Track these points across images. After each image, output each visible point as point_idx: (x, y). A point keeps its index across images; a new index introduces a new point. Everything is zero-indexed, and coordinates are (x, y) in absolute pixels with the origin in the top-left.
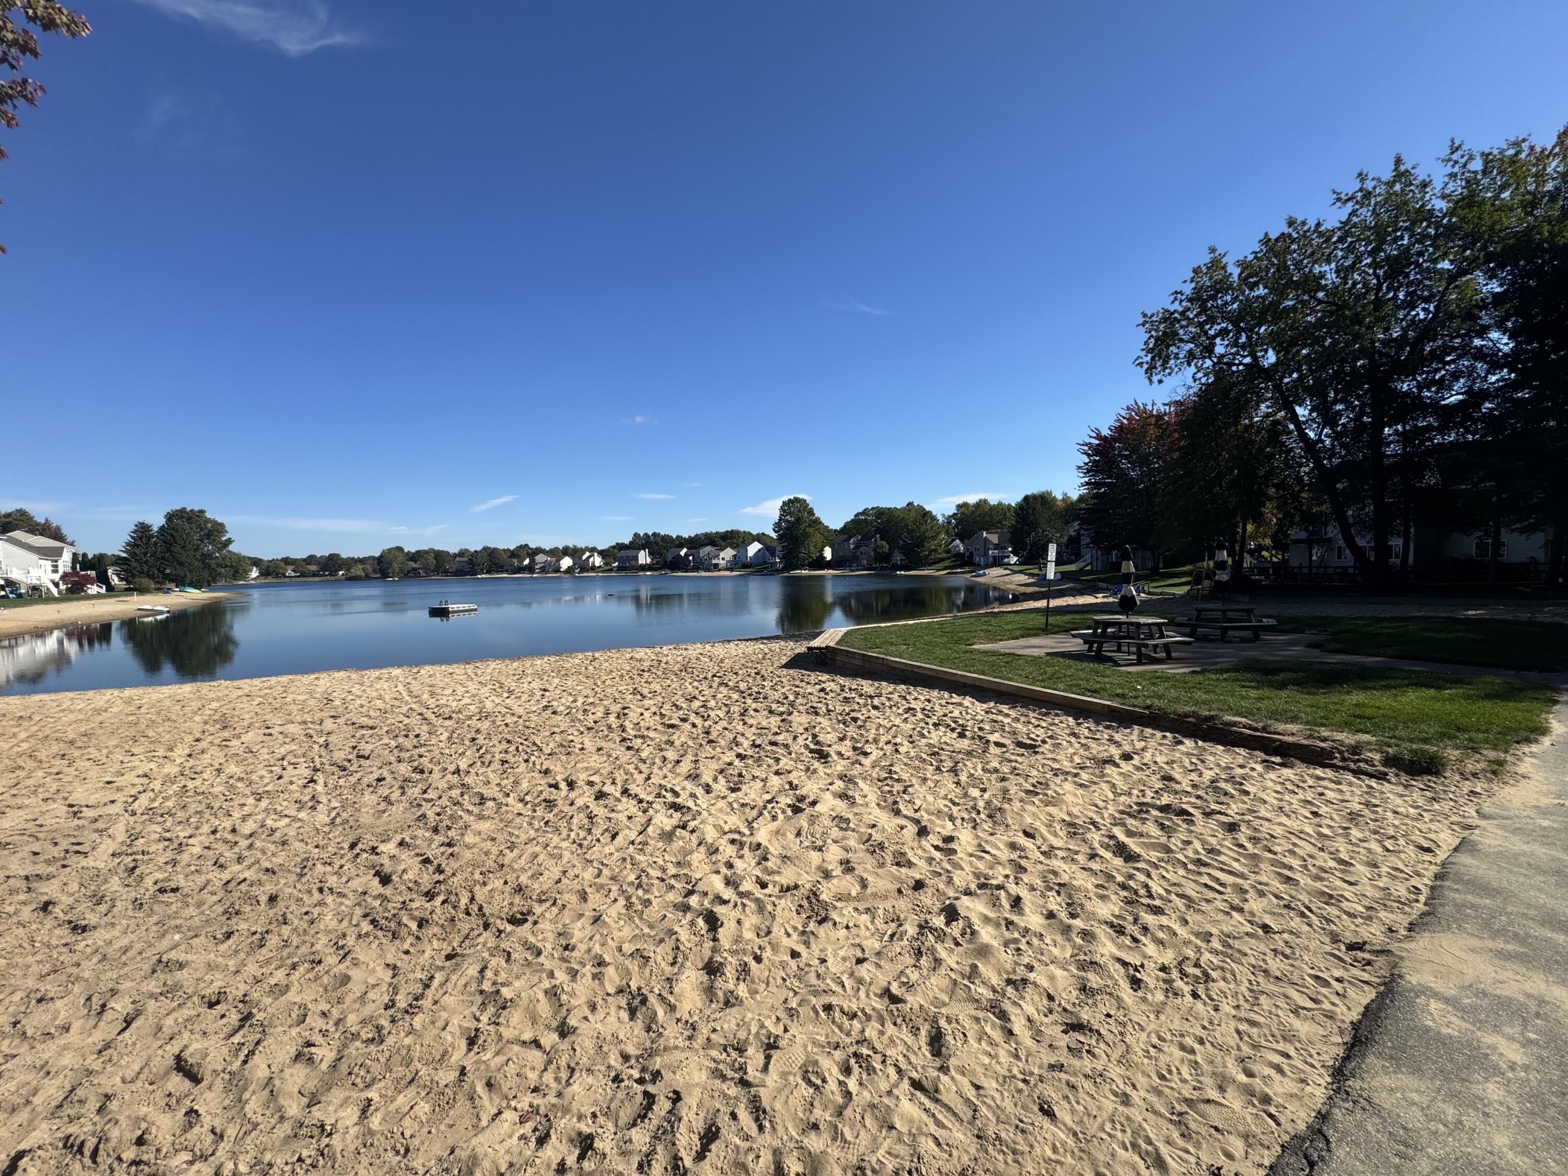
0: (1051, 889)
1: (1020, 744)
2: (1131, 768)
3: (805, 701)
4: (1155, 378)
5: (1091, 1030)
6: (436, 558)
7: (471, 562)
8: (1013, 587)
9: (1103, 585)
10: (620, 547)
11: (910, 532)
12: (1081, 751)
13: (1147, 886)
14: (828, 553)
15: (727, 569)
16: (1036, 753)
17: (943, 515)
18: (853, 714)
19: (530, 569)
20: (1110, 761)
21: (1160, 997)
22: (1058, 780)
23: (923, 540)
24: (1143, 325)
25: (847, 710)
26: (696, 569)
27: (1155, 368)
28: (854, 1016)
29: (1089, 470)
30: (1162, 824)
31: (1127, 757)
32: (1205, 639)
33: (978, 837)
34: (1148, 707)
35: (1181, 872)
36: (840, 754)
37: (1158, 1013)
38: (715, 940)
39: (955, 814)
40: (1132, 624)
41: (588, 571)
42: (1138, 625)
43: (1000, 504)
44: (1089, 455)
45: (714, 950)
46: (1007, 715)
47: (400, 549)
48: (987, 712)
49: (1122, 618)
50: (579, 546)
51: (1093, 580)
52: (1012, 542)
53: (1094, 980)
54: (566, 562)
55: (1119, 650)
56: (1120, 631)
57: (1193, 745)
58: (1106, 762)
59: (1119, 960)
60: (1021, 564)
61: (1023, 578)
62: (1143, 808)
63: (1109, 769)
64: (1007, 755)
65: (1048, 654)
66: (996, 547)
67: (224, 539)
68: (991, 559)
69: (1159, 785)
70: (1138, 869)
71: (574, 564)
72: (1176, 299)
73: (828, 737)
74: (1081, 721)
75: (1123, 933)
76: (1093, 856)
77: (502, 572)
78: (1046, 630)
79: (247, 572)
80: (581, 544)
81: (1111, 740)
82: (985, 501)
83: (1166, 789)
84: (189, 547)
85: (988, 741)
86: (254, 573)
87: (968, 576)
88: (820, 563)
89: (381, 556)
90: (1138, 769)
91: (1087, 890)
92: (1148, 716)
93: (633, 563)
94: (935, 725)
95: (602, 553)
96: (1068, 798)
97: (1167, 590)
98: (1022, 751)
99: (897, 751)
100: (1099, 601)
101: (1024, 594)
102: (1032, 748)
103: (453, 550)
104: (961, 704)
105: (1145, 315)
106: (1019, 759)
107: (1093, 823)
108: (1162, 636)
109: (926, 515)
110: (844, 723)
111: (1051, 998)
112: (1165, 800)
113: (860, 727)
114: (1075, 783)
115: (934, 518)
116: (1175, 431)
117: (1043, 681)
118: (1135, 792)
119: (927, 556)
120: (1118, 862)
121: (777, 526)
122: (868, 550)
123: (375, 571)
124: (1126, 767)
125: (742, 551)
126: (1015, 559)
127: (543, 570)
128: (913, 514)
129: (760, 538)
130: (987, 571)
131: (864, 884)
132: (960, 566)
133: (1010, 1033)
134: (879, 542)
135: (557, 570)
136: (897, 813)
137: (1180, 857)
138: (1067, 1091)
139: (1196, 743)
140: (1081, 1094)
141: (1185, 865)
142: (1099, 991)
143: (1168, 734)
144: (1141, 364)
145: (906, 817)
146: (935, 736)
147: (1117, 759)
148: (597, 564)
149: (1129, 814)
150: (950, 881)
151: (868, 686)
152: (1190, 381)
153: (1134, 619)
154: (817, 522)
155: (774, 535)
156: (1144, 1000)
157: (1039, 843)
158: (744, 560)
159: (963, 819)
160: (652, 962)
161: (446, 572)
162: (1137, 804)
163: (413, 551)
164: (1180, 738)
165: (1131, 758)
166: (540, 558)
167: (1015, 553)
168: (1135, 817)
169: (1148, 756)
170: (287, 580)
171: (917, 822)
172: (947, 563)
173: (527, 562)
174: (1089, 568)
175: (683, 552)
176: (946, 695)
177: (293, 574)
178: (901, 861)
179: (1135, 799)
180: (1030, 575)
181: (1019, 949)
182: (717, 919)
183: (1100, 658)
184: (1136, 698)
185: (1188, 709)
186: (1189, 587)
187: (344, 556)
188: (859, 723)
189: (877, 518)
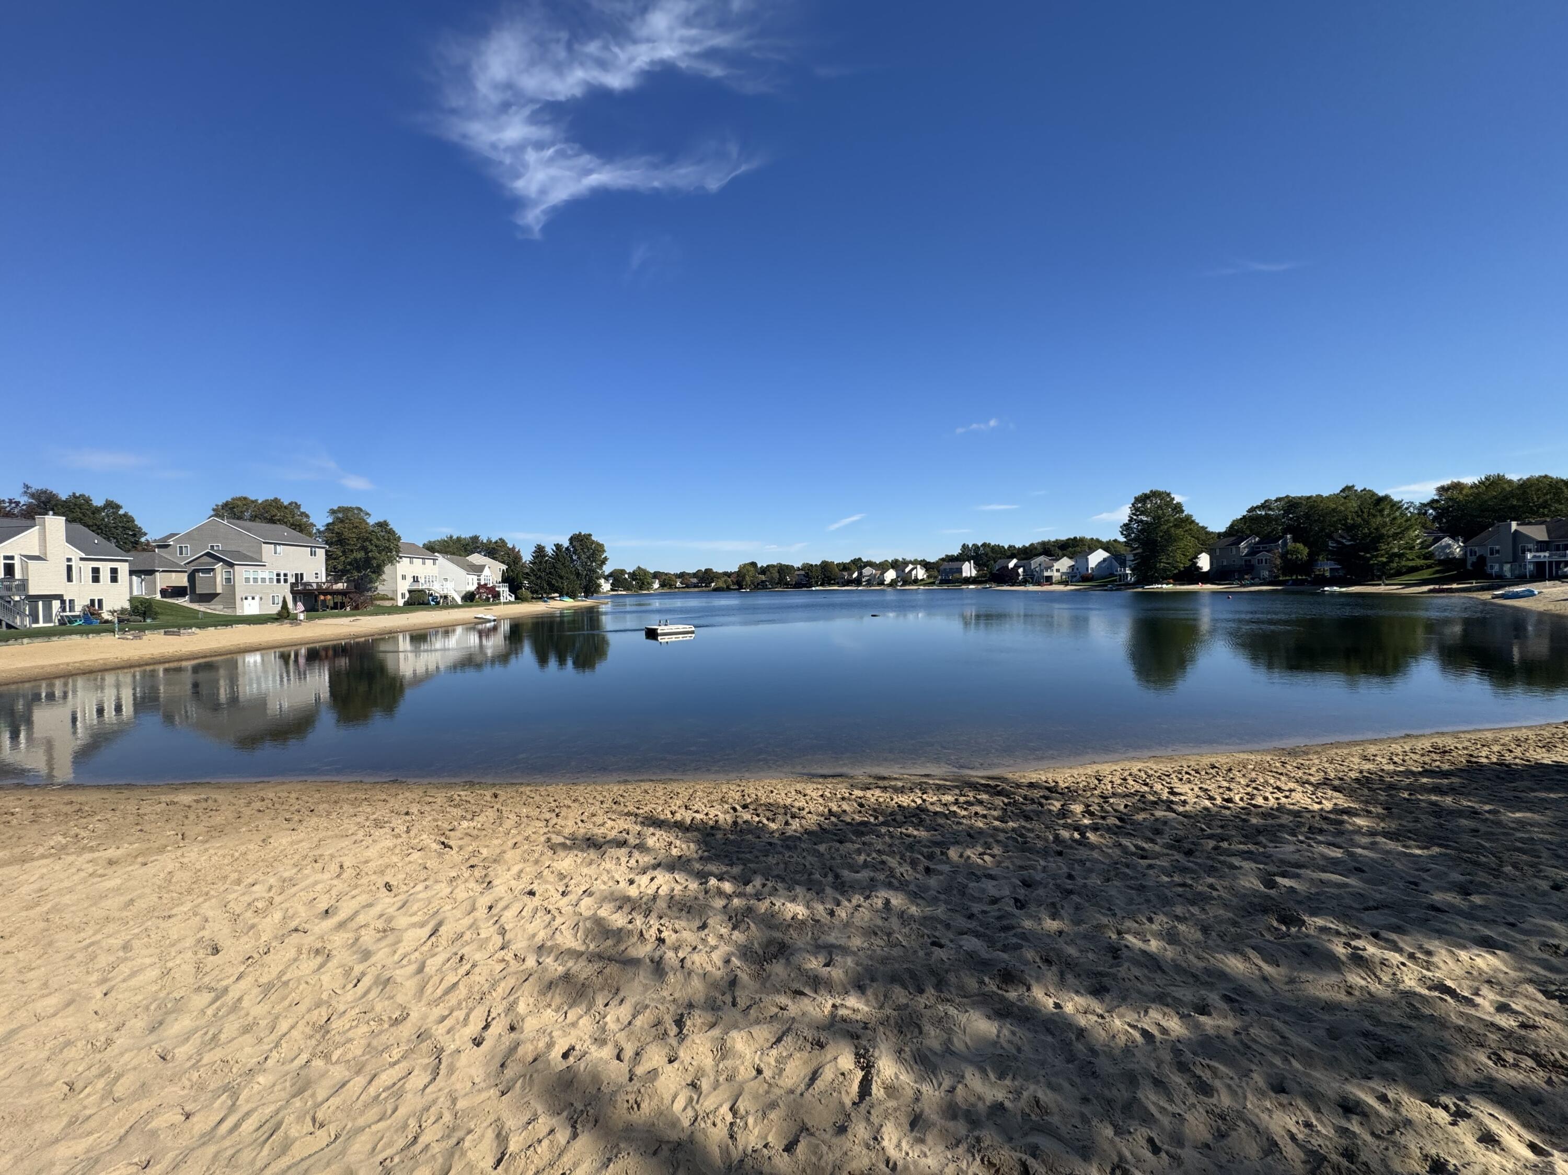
6: (781, 572)
7: (807, 575)
10: (947, 559)
11: (1349, 529)
14: (1204, 562)
19: (858, 582)
23: (1376, 539)
26: (1024, 582)
41: (910, 584)
50: (904, 559)
54: (890, 575)
66: (1543, 547)
68: (1531, 567)
71: (898, 577)
77: (833, 585)
87: (1483, 595)
88: (1193, 575)
93: (957, 575)
95: (928, 566)
109: (1380, 502)
115: (1396, 507)
119: (1384, 564)
121: (1127, 529)
123: (734, 584)
125: (1082, 560)
128: (1354, 504)
129: (1106, 547)
130: (1535, 587)
132: (1458, 580)
134: (1291, 545)
135: (881, 583)
148: (920, 577)
155: (1122, 539)
158: (1083, 572)
161: (787, 585)
163: (764, 565)
166: (867, 571)
173: (855, 575)
175: (1013, 563)
177: (681, 586)
189: (1287, 511)
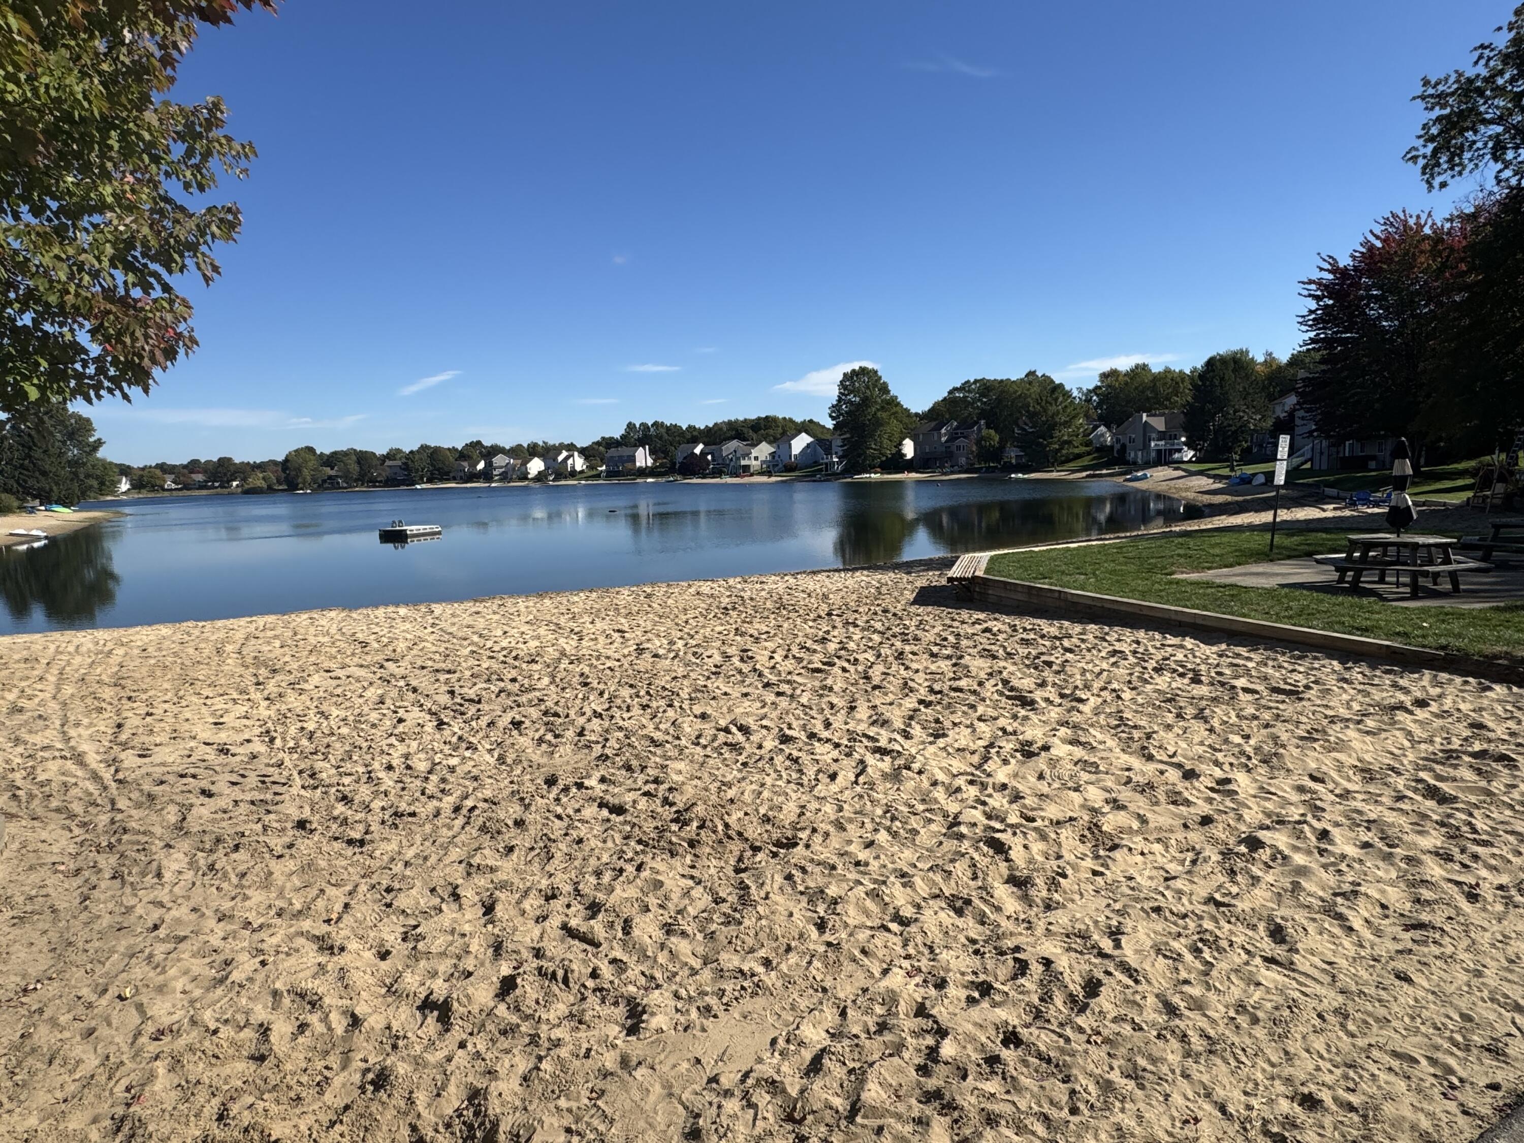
0: (1359, 825)
1: (1276, 690)
2: (1428, 715)
3: (971, 643)
4: (1436, 182)
5: (1434, 928)
6: (359, 463)
7: (406, 467)
8: (1191, 495)
9: (1333, 492)
10: (608, 443)
11: (1032, 415)
12: (1360, 697)
13: (1470, 823)
14: (908, 449)
15: (761, 473)
16: (1301, 699)
17: (1080, 389)
18: (1043, 658)
19: (486, 475)
20: (1401, 707)
21: (1499, 908)
22: (1338, 727)
23: (1051, 427)
24: (1423, 97)
25: (1034, 652)
26: (717, 473)
27: (1438, 165)
28: (1185, 916)
29: (1321, 320)
30: (1479, 769)
31: (1422, 703)
32: (1502, 566)
33: (1256, 781)
34: (1443, 648)
35: (1508, 812)
36: (1047, 700)
37: (1500, 921)
38: (1007, 860)
39: (1221, 759)
40: (1405, 545)
41: (565, 478)
42: (1416, 546)
43: (1167, 371)
44: (1318, 298)
45: (1010, 868)
46: (1249, 659)
47: (310, 450)
48: (1221, 656)
49: (1391, 537)
50: (551, 442)
51: (1317, 485)
52: (1187, 429)
53: (1426, 894)
54: (536, 466)
55: (1382, 581)
56: (1385, 554)
57: (1506, 691)
58: (1394, 708)
59: (1450, 881)
60: (1199, 461)
61: (1204, 483)
62: (1450, 756)
63: (1401, 716)
64: (1263, 702)
65: (1283, 586)
66: (1162, 436)
67: (92, 439)
68: (1153, 454)
69: (1467, 733)
70: (1457, 809)
71: (547, 468)
72: (1481, 57)
73: (1025, 683)
74: (1350, 665)
75: (1452, 860)
76: (1400, 798)
77: (448, 480)
78: (1269, 555)
79: (115, 483)
80: (553, 441)
81: (1395, 685)
82: (1144, 367)
83: (1475, 736)
84: (52, 451)
85: (1233, 687)
86: (124, 486)
87: (1120, 479)
88: (897, 463)
89: (287, 460)
90: (1437, 716)
91: (1400, 825)
92: (1444, 658)
93: (629, 465)
94: (1155, 670)
95: (583, 452)
96: (1356, 744)
97: (1434, 498)
98: (1281, 697)
99: (1119, 697)
100: (1329, 514)
101: (1211, 506)
102: (1294, 694)
103: (381, 450)
104: (1182, 647)
105: (1426, 83)
106: (1281, 706)
107: (1393, 769)
108: (1447, 561)
109: (1056, 390)
110: (1036, 668)
111: (1384, 907)
112: (1477, 747)
113: (1058, 672)
114: (1359, 730)
115: (1067, 394)
116: (1462, 260)
117: (1290, 617)
118: (1438, 740)
119: (1057, 451)
120: (1431, 803)
121: (835, 410)
122: (968, 445)
123: (279, 482)
124: (1422, 714)
125: (784, 447)
126: (1191, 453)
127: (504, 477)
128: (1036, 389)
129: (808, 427)
130: (1148, 472)
131: (1143, 820)
132: (1107, 465)
133: (1351, 929)
134: (984, 432)
135: (524, 477)
136: (1150, 758)
137: (1506, 799)
138: (1419, 967)
139: (1510, 689)
140: (1434, 968)
141: (1512, 807)
142: (1436, 902)
143: (1471, 679)
144: (1414, 159)
145: (1161, 762)
146: (1163, 681)
147: (1408, 704)
148: (578, 468)
149: (1434, 761)
150: (1240, 818)
151: (1050, 628)
152: (1491, 184)
153: (1407, 538)
154: (893, 402)
155: (829, 424)
156: (1484, 909)
157: (1331, 786)
158: (786, 460)
159: (1231, 764)
160: (954, 876)
161: (373, 482)
162: (1442, 751)
163: (327, 451)
164: (1487, 683)
165: (1428, 705)
166: (500, 460)
167: (1190, 445)
168: (1443, 764)
169: (1448, 703)
170: (166, 494)
171: (1179, 766)
172: (1085, 461)
173: (481, 466)
174: (1308, 466)
175: (698, 450)
176: (1157, 636)
177: (173, 486)
178: (1176, 799)
179: (1438, 747)
180: (1215, 477)
181: (1339, 871)
182: (1003, 844)
183: (1356, 590)
184: (1424, 637)
185: (1498, 649)
186: (1470, 494)
187: (237, 460)
188: (1055, 667)
189: (983, 395)
